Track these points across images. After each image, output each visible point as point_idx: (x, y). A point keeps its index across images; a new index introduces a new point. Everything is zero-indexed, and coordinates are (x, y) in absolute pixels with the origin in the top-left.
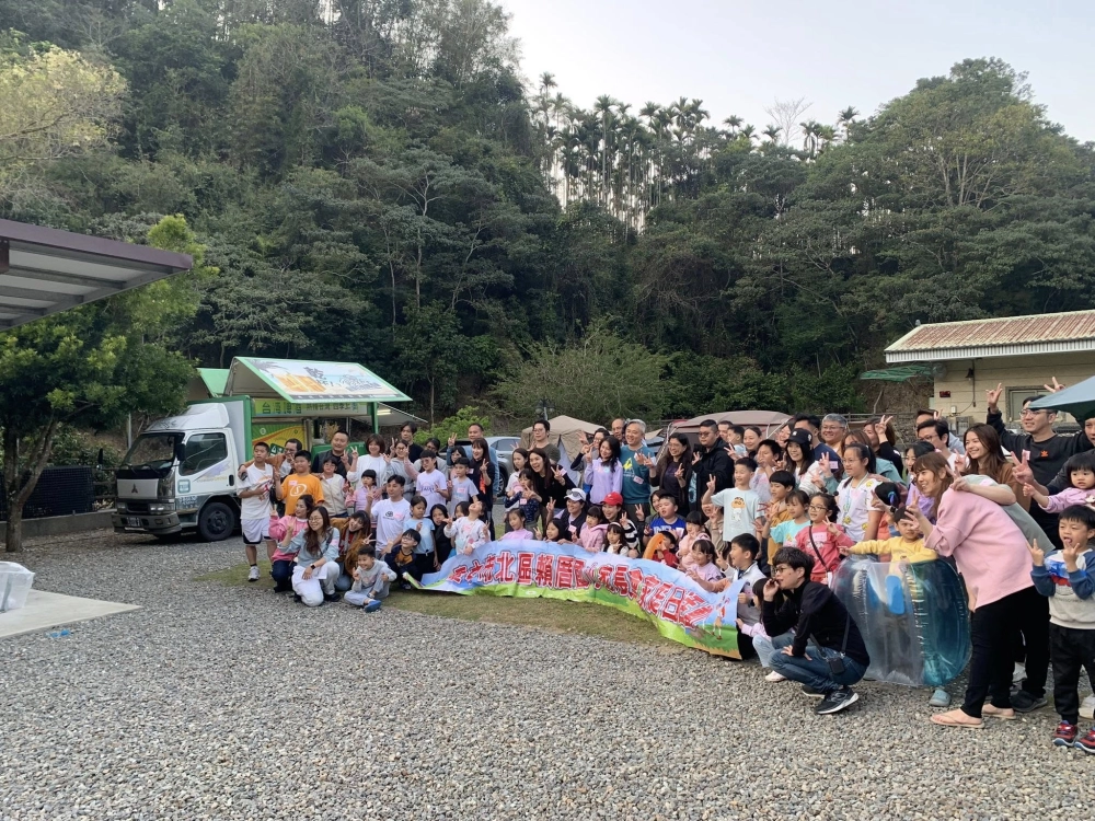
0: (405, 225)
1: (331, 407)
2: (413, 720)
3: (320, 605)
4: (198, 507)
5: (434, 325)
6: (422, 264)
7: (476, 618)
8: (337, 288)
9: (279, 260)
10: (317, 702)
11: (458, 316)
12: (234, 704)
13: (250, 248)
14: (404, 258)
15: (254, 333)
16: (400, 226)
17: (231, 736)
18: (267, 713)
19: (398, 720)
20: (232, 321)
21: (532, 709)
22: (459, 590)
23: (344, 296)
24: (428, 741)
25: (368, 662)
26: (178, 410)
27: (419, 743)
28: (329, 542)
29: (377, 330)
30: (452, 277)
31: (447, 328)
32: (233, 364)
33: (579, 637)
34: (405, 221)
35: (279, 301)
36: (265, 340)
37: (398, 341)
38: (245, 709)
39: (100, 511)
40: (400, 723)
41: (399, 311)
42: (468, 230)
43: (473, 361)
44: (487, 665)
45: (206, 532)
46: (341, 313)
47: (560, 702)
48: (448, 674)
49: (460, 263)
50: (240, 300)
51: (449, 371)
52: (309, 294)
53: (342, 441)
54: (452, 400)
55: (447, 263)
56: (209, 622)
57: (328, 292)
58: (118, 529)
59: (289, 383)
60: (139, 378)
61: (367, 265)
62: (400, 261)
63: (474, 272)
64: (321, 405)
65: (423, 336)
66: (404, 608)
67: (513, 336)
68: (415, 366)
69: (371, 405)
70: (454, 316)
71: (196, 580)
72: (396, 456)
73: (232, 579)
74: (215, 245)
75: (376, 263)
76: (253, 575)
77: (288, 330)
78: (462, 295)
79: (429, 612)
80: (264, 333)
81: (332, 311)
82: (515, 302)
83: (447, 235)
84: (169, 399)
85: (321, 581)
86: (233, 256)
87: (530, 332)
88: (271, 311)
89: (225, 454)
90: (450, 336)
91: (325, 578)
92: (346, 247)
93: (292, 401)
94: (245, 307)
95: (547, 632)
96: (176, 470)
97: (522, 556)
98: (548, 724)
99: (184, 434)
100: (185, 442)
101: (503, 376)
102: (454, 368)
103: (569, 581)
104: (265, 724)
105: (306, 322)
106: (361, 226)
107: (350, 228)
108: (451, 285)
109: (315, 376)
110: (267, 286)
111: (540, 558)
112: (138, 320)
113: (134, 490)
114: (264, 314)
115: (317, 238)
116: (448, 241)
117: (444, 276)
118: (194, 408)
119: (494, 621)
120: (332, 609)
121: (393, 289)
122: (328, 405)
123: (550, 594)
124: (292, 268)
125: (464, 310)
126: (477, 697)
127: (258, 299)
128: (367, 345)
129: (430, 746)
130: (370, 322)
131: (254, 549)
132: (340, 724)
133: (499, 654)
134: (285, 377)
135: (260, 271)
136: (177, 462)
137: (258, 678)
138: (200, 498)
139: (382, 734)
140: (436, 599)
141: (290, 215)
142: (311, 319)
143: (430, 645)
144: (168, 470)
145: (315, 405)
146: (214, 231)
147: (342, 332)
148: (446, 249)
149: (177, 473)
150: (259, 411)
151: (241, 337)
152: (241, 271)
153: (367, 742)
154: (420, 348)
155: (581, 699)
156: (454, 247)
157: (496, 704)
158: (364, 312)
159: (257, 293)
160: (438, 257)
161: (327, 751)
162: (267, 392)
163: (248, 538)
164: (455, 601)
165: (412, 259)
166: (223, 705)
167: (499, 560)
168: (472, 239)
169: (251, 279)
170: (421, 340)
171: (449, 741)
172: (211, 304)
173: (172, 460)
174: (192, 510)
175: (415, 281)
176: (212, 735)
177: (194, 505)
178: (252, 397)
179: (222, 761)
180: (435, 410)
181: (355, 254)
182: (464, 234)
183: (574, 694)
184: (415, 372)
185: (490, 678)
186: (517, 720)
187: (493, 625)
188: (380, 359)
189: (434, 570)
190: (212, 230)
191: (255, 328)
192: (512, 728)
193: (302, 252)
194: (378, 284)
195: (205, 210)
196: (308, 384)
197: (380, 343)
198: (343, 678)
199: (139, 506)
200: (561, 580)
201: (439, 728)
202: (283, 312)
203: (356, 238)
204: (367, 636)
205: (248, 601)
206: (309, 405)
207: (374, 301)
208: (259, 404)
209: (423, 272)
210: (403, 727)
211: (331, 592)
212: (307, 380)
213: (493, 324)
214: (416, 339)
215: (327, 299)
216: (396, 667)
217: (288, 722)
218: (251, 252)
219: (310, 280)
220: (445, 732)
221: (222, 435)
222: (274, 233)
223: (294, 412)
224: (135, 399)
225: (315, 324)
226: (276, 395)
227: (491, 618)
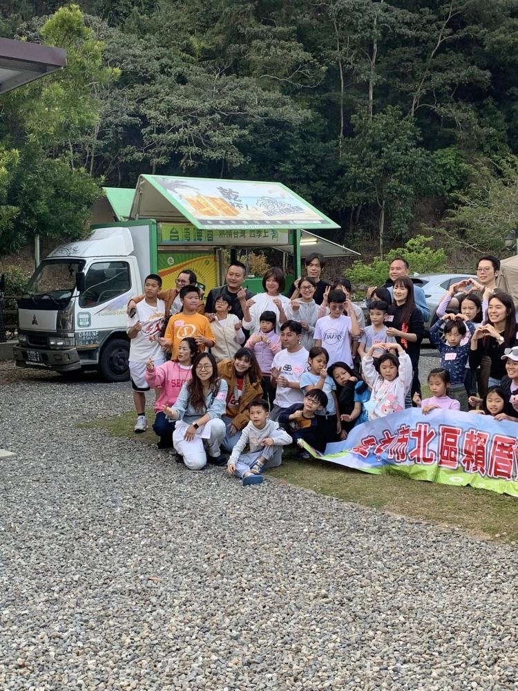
0: (358, 14)
1: (247, 235)
2: (260, 641)
3: (202, 469)
4: (98, 344)
5: (387, 137)
6: (377, 62)
7: (379, 505)
8: (276, 95)
9: (213, 63)
10: (154, 600)
11: (417, 124)
12: (62, 590)
13: (183, 51)
14: (356, 55)
15: (184, 149)
16: (352, 17)
17: (43, 632)
18: (91, 607)
19: (242, 639)
20: (161, 135)
21: (418, 648)
22: (366, 467)
23: (284, 104)
24: (269, 676)
25: (231, 552)
26: (78, 235)
27: (257, 678)
28: (215, 395)
29: (321, 144)
30: (413, 77)
31: (404, 140)
32: (140, 183)
33: (508, 548)
34: (358, 11)
35: (212, 112)
36: (197, 157)
37: (344, 157)
38: (71, 599)
39: (9, 342)
40: (243, 644)
41: (347, 119)
42: (434, 17)
43: (434, 181)
44: (375, 574)
45: (107, 371)
46: (281, 125)
47: (459, 643)
48: (322, 581)
49: (424, 58)
50: (170, 112)
51: (403, 192)
52: (245, 103)
53: (237, 275)
54: (405, 228)
55: (408, 60)
56: (76, 479)
57: (266, 101)
58: (21, 363)
59: (199, 205)
60: (39, 197)
61: (313, 66)
62: (351, 59)
63: (441, 70)
64: (236, 232)
65: (374, 150)
66: (295, 482)
67: (487, 148)
68: (363, 187)
69: (293, 233)
70: (412, 125)
71: (81, 427)
72: (300, 296)
73: (117, 428)
74: (146, 48)
75: (321, 63)
76: (140, 426)
77: (221, 146)
78: (423, 99)
79: (324, 491)
80: (194, 149)
81: (270, 123)
82: (491, 106)
83: (409, 25)
84: (71, 222)
85: (205, 441)
86: (164, 61)
87: (509, 143)
88: (203, 123)
89: (129, 286)
90: (406, 150)
91: (208, 437)
92: (288, 44)
93: (200, 227)
94: (176, 120)
95: (468, 535)
96: (76, 301)
97: (445, 430)
98: (435, 674)
99: (84, 262)
100: (85, 272)
101: (466, 199)
102: (409, 189)
103: (509, 469)
104: (86, 621)
105: (241, 136)
106: (307, 19)
107: (294, 22)
108: (411, 86)
109: (229, 198)
110: (200, 94)
111: (471, 436)
112: (32, 131)
113: (34, 322)
114: (195, 127)
115: (256, 36)
116: (409, 32)
117: (403, 77)
118: (98, 231)
119: (402, 512)
120: (214, 475)
121: (341, 95)
122: (243, 232)
123: (482, 483)
124: (228, 73)
125: (426, 117)
126: (350, 619)
127: (191, 110)
128: (308, 162)
129: (269, 684)
130: (313, 134)
131: (142, 396)
132: (170, 635)
133: (395, 559)
134: (195, 199)
135: (193, 78)
136: (77, 293)
137: (100, 558)
138: (101, 333)
139: (214, 657)
140: (336, 475)
141: (227, 9)
142: (246, 132)
143: (312, 536)
144: (68, 301)
145: (229, 232)
146: (145, 32)
147: (281, 148)
148: (406, 42)
149: (77, 306)
150: (166, 238)
151: (172, 155)
152: (173, 78)
153: (195, 665)
154: (369, 165)
155: (489, 642)
156: (417, 39)
157: (371, 633)
158: (306, 122)
159: (188, 103)
160: (398, 52)
161: (143, 672)
162: (173, 216)
163: (136, 383)
164: (358, 481)
165: (366, 57)
166: (50, 590)
167: (415, 434)
168: (439, 28)
169: (182, 87)
170: (372, 155)
171: (296, 680)
172: (140, 117)
173: (72, 291)
174: (92, 346)
175: (368, 82)
176: (22, 629)
177: (94, 341)
178: (158, 222)
179: (21, 667)
180: (384, 239)
181: (299, 53)
182: (430, 22)
183: (482, 633)
184: (363, 194)
185: (375, 594)
186: (393, 661)
187: (399, 518)
188: (322, 179)
189: (338, 438)
190: (143, 31)
191: (186, 144)
192: (383, 673)
193: (240, 54)
194: (324, 88)
195: (136, 8)
196: (220, 207)
197: (323, 160)
198: (195, 570)
199: (39, 339)
200: (497, 467)
201: (289, 658)
202: (215, 125)
203: (301, 35)
204: (243, 515)
205: (127, 456)
206: (222, 232)
207: (319, 109)
208: (166, 229)
209: (378, 72)
210: (245, 649)
211: (216, 454)
212: (219, 202)
213: (461, 134)
214: (365, 154)
215: (265, 109)
216: (261, 563)
217: (111, 623)
218: (184, 55)
219: (245, 87)
220: (295, 667)
221: (126, 264)
222: (209, 32)
223: (204, 240)
224: (34, 221)
225: (250, 138)
226: (182, 220)
227: (398, 508)
